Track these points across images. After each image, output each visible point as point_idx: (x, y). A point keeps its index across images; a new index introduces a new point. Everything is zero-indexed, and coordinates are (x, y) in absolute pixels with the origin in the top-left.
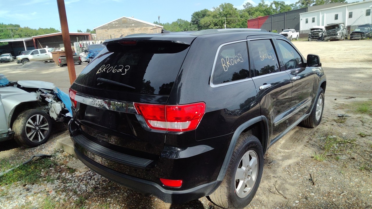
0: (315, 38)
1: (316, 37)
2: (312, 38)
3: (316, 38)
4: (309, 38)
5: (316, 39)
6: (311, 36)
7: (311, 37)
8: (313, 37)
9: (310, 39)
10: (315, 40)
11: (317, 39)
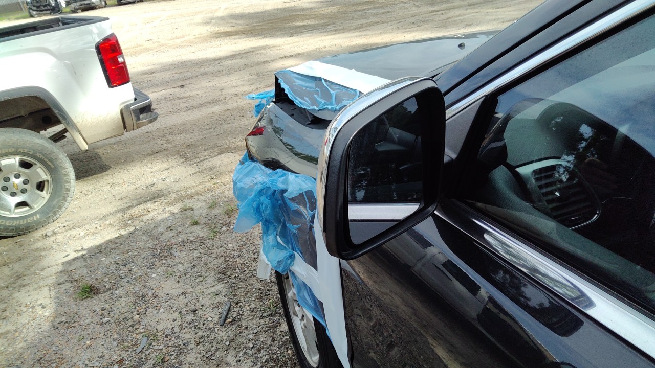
0: (44, 8)
1: (45, 6)
2: (37, 11)
3: (46, 8)
4: (31, 11)
5: (46, 10)
6: (34, 6)
7: (35, 8)
8: (38, 7)
9: (35, 13)
10: (46, 14)
11: (49, 12)
